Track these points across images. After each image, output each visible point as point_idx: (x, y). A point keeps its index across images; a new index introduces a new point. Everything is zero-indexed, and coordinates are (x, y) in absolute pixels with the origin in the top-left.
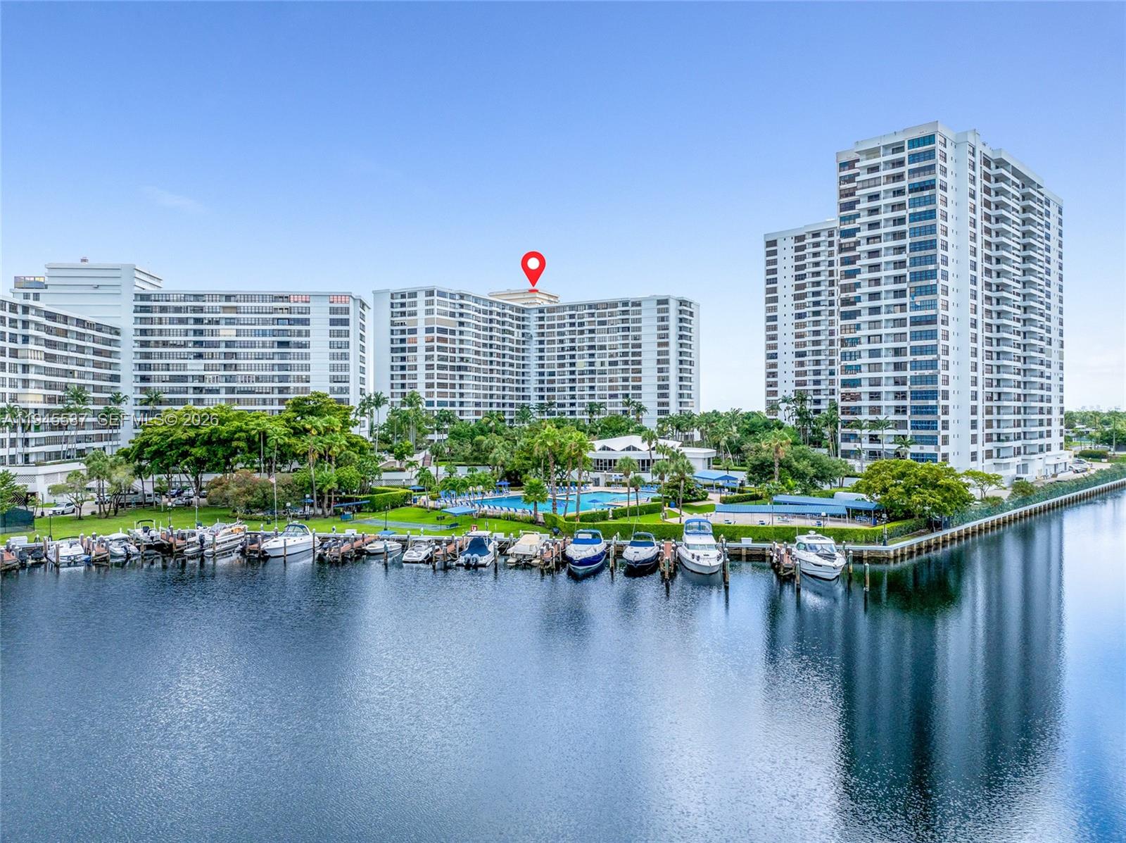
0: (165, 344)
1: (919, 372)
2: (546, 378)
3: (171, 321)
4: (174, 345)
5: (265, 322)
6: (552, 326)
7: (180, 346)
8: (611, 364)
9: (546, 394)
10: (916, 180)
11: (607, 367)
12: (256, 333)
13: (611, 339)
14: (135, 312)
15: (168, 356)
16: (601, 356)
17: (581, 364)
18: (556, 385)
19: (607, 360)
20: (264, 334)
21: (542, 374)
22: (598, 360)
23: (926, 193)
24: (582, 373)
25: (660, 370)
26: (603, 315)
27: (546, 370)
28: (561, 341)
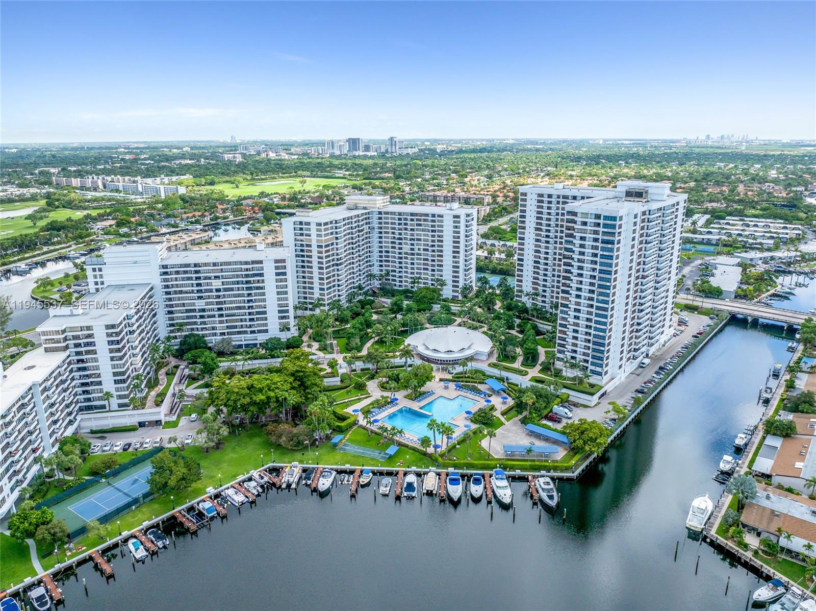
0: (181, 292)
1: (597, 333)
2: (384, 254)
3: (183, 279)
4: (186, 292)
5: (237, 276)
6: (388, 223)
7: (190, 293)
8: (424, 250)
9: (384, 263)
10: (606, 238)
11: (422, 252)
12: (233, 283)
13: (424, 235)
14: (161, 275)
15: (183, 299)
16: (417, 245)
17: (406, 248)
18: (390, 259)
19: (422, 247)
20: (238, 283)
21: (381, 252)
22: (416, 247)
23: (610, 246)
24: (406, 253)
25: (454, 257)
26: (420, 220)
27: (384, 249)
28: (393, 233)
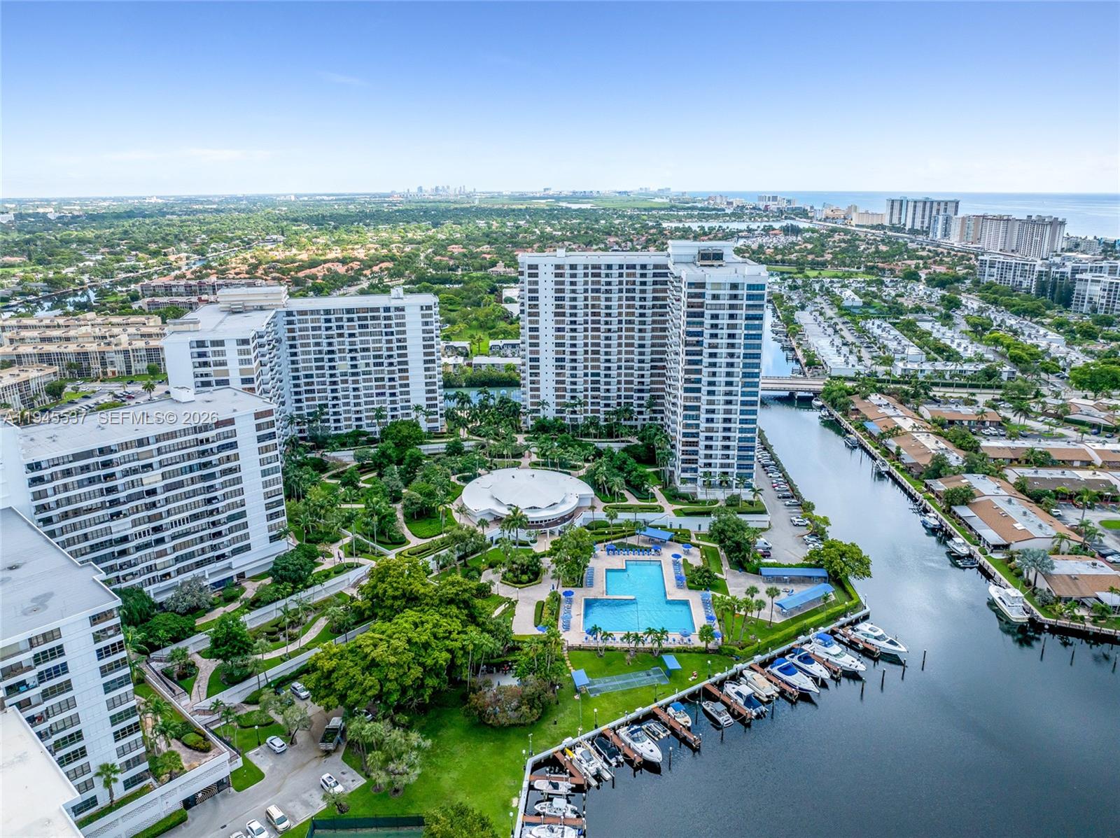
0: (76, 513)
2: (303, 381)
3: (80, 484)
4: (90, 510)
5: (190, 457)
6: (306, 329)
7: (97, 509)
8: (376, 365)
9: (304, 396)
10: (751, 312)
11: (373, 368)
12: (183, 471)
13: (374, 341)
14: (30, 485)
15: (84, 524)
16: (363, 357)
17: (343, 366)
18: (316, 387)
19: (372, 361)
20: (191, 469)
21: (296, 378)
22: (361, 362)
23: (757, 322)
24: (344, 374)
25: (427, 369)
26: (365, 318)
27: (301, 374)
28: (318, 344)
